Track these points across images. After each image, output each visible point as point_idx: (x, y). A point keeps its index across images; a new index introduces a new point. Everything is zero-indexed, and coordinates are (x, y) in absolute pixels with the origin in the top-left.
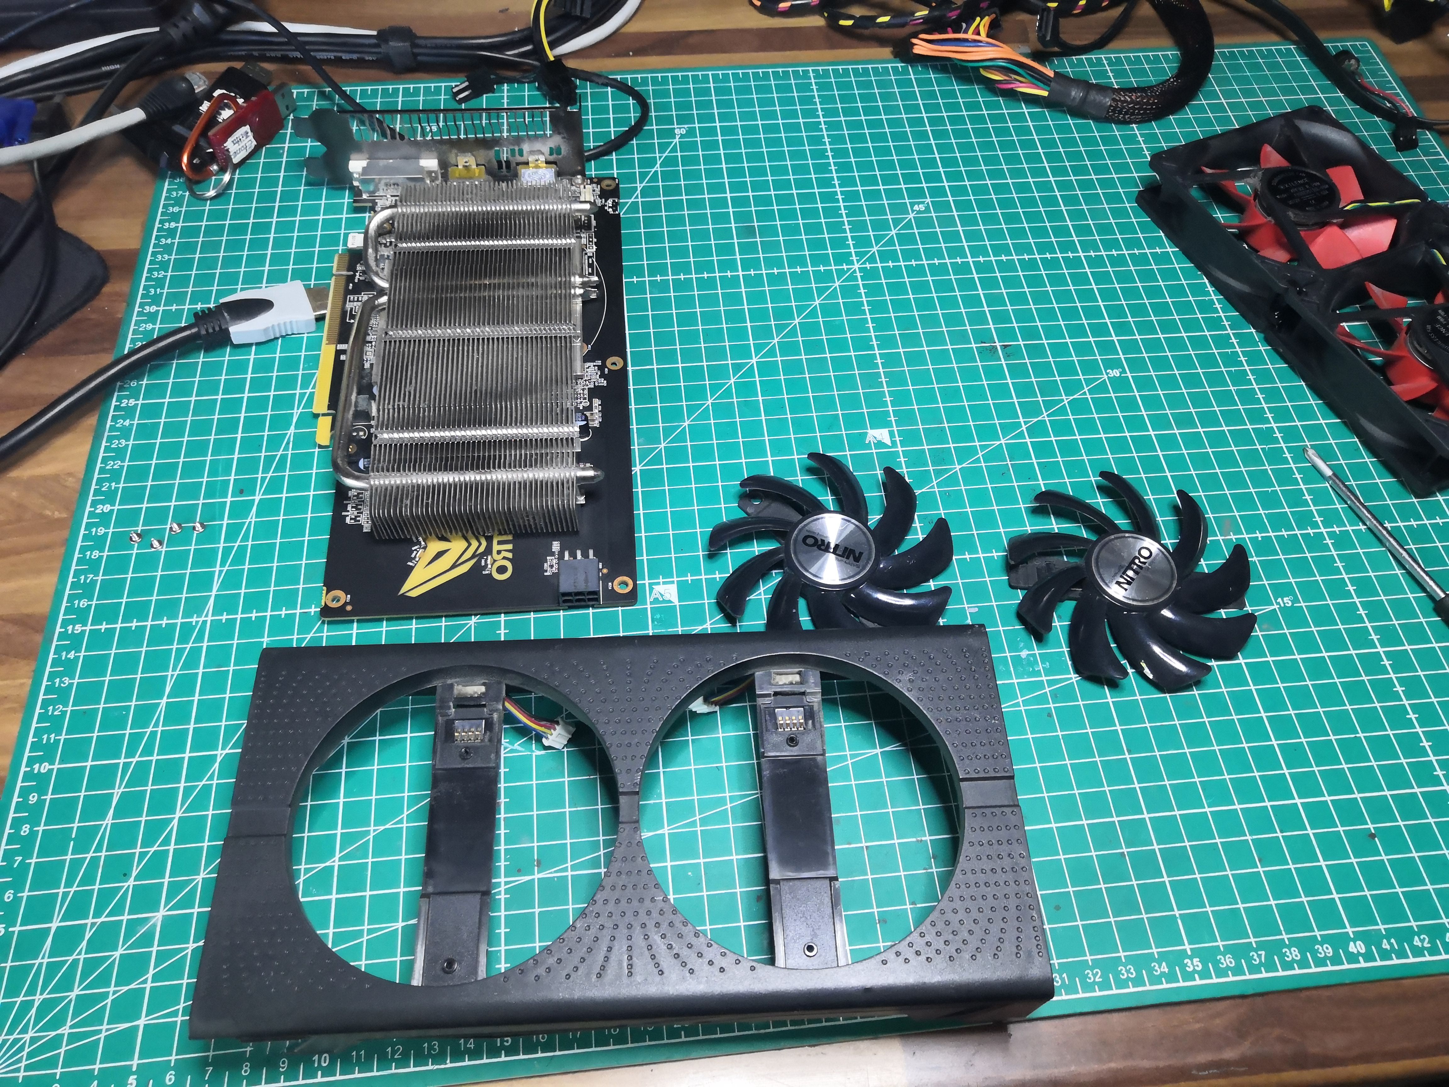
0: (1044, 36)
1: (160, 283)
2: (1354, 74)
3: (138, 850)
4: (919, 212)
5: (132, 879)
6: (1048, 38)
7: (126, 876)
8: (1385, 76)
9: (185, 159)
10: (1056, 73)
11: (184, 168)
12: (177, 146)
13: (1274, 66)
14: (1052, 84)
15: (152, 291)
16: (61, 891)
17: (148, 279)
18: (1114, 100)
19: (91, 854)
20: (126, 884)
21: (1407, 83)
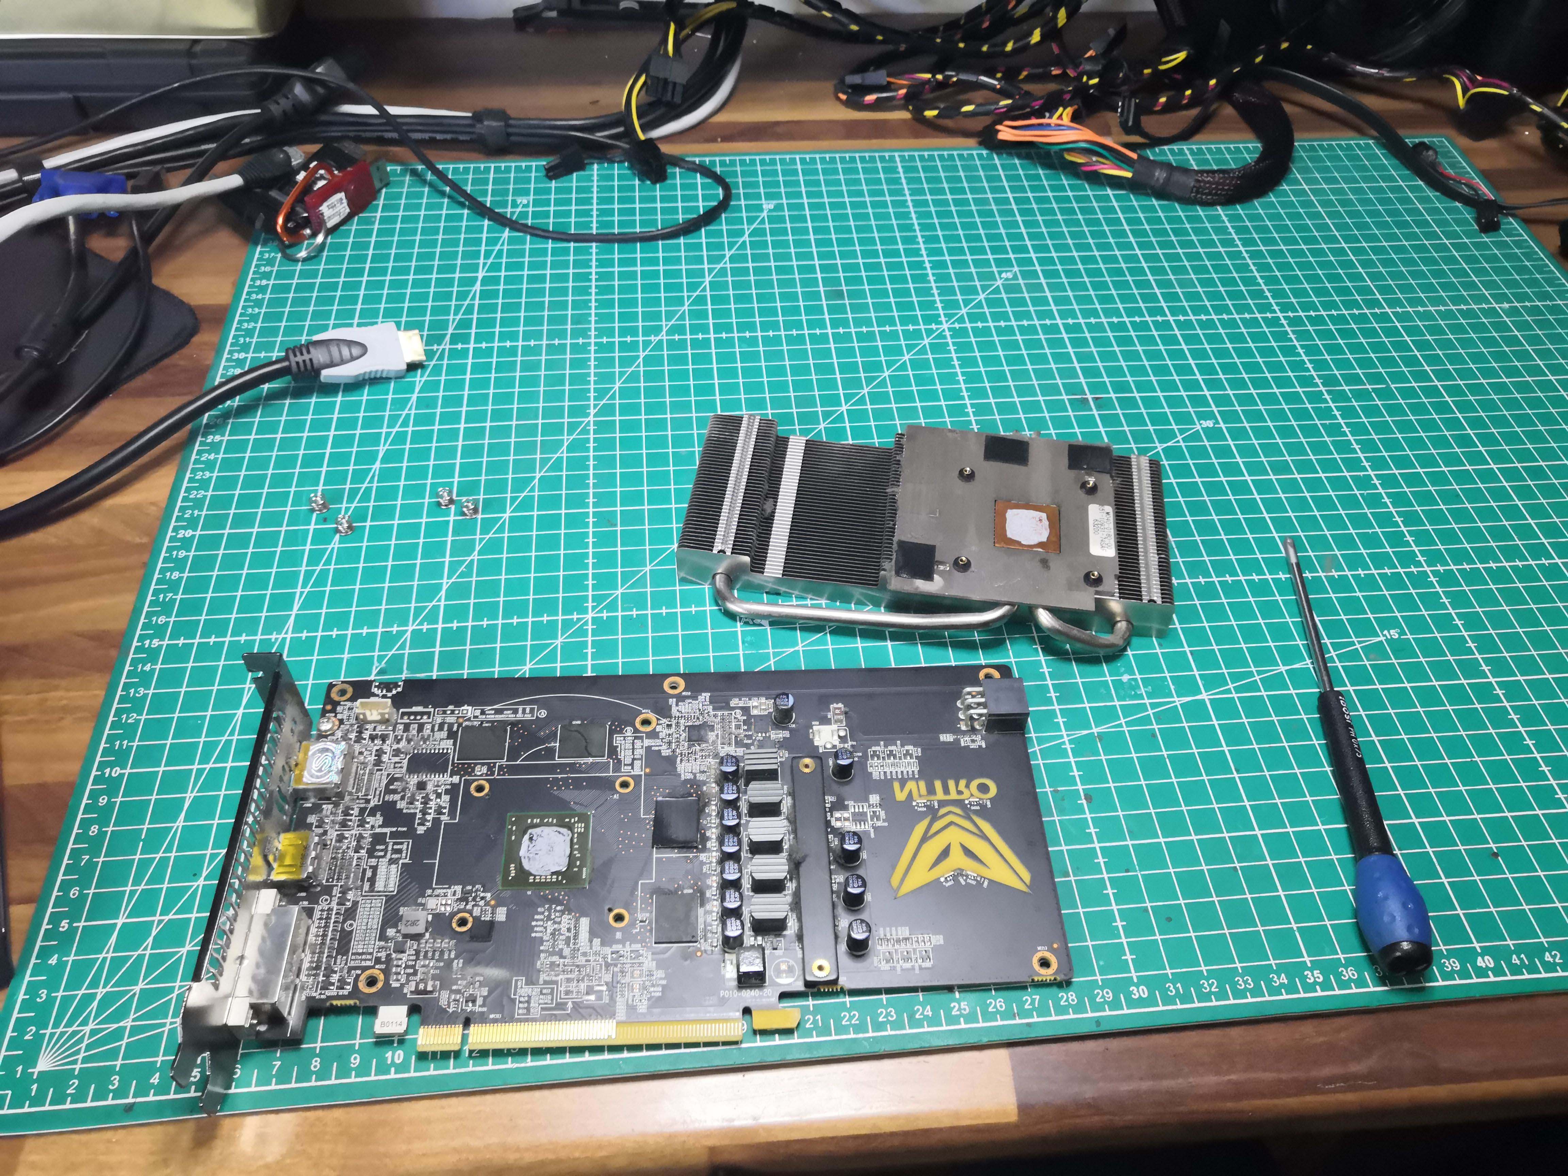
0: (1127, 121)
1: (249, 333)
2: (1434, 165)
3: (209, 852)
4: (1007, 279)
5: (202, 879)
6: (1130, 123)
7: (196, 875)
8: (1464, 168)
9: (280, 220)
10: (1139, 156)
11: (279, 230)
12: (273, 209)
13: (1354, 158)
14: (1136, 165)
15: (242, 340)
16: (128, 889)
17: (237, 329)
18: (1198, 181)
19: (160, 855)
20: (196, 884)
21: (1487, 175)
